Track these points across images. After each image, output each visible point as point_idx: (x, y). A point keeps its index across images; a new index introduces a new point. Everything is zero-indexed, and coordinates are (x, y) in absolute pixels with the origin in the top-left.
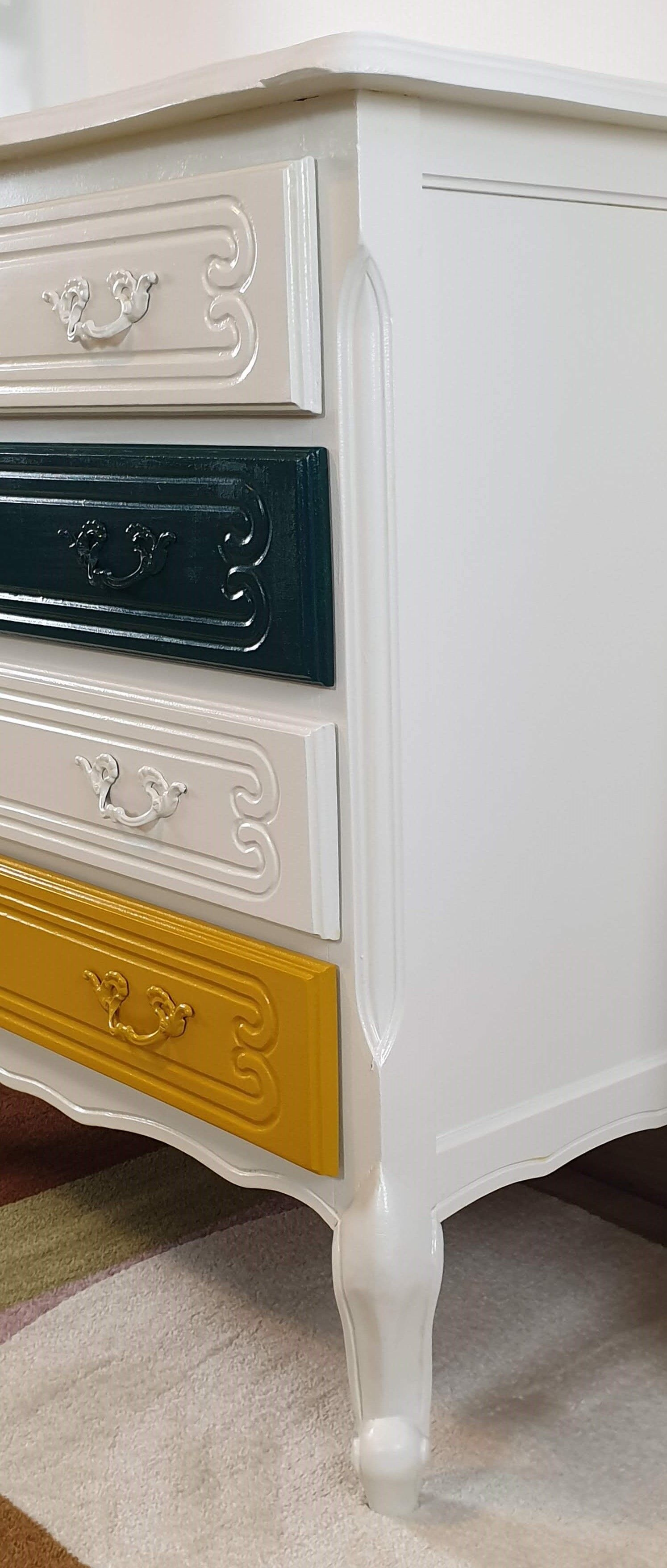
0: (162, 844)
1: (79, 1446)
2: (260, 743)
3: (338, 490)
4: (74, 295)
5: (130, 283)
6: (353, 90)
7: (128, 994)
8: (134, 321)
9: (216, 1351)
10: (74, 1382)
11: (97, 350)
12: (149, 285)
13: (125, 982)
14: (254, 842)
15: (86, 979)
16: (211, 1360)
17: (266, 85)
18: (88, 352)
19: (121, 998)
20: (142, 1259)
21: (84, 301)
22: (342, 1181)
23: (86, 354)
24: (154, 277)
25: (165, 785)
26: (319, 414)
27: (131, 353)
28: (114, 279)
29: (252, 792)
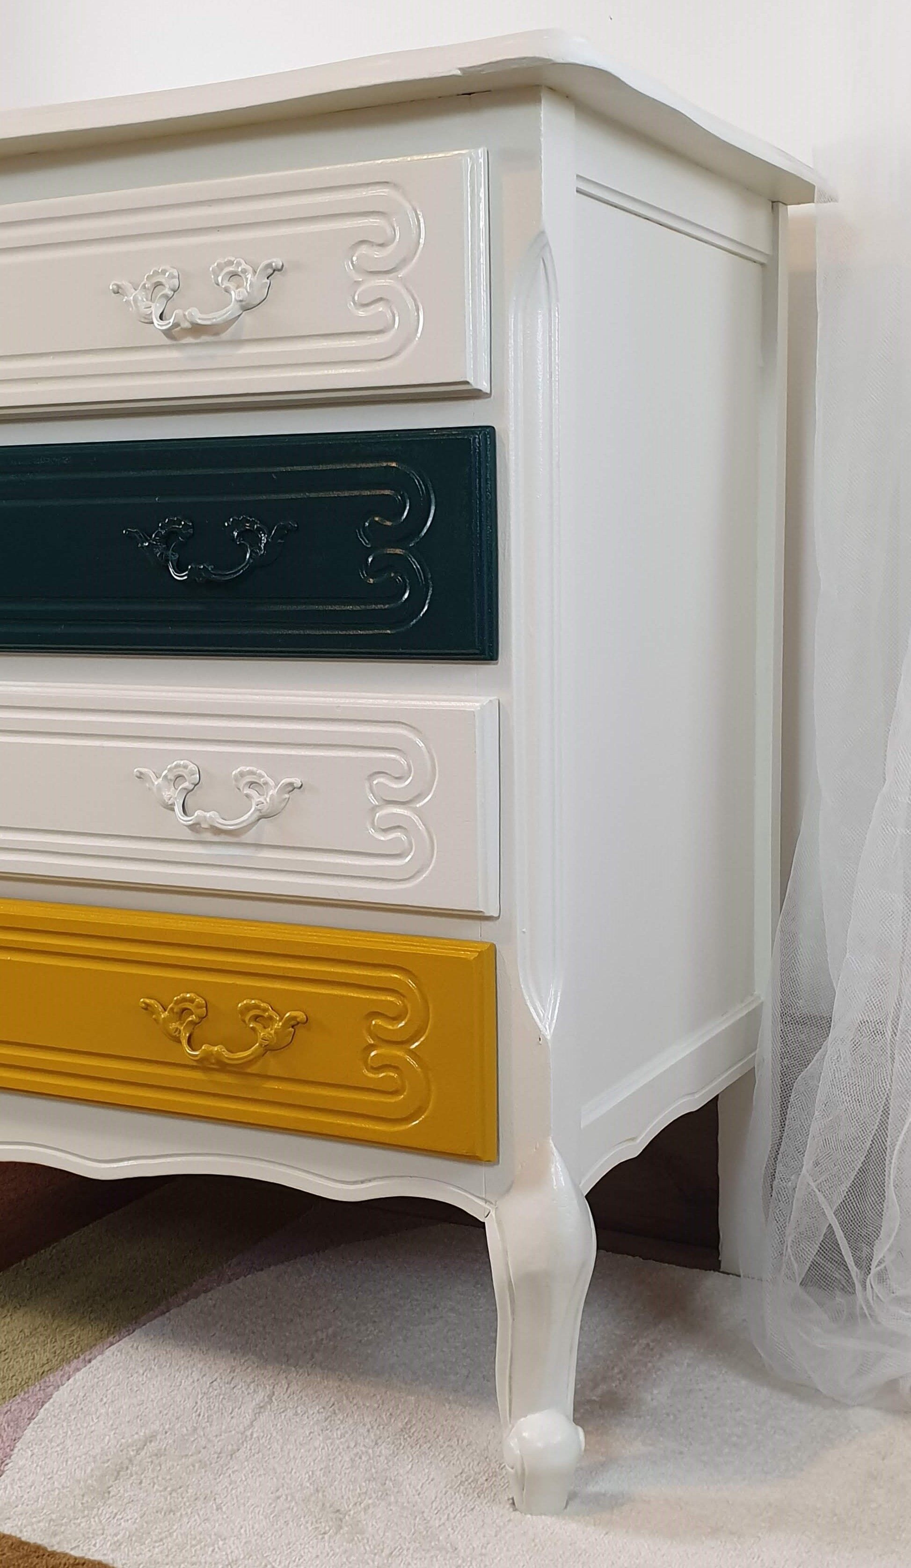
0: (258, 846)
1: (181, 1515)
2: (413, 725)
3: (506, 468)
4: (159, 284)
5: (244, 271)
6: (538, 86)
7: (207, 1015)
8: (246, 308)
9: (261, 1408)
10: (131, 1460)
11: (189, 340)
12: (272, 272)
13: (204, 1002)
14: (399, 827)
15: (143, 1008)
16: (263, 1418)
17: (464, 74)
18: (175, 342)
19: (197, 1020)
20: (112, 1344)
21: (172, 290)
22: (496, 1167)
23: (173, 345)
24: (281, 264)
25: (271, 783)
26: (487, 393)
27: (239, 342)
28: (220, 267)
29: (397, 776)
